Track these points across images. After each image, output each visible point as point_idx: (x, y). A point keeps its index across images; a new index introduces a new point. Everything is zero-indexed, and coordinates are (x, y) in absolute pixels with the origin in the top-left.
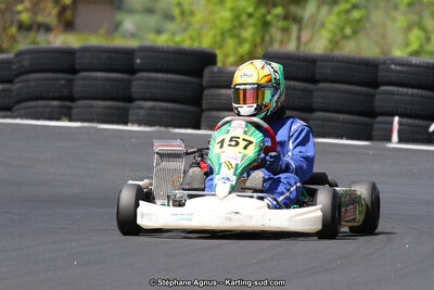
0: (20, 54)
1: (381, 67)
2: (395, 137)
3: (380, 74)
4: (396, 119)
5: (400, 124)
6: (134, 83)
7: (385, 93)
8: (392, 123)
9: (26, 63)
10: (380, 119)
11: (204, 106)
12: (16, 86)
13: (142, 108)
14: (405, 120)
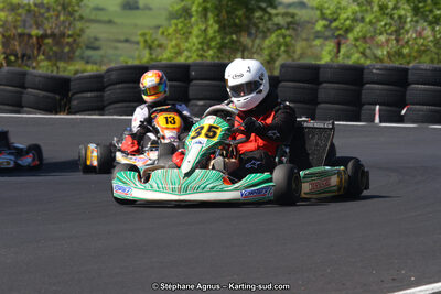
0: (108, 71)
1: (366, 71)
2: (377, 120)
3: (365, 76)
4: (378, 107)
5: (380, 110)
6: (190, 88)
7: (368, 89)
8: (374, 110)
9: (113, 77)
10: (366, 107)
12: (107, 94)
13: (197, 105)
14: (384, 107)
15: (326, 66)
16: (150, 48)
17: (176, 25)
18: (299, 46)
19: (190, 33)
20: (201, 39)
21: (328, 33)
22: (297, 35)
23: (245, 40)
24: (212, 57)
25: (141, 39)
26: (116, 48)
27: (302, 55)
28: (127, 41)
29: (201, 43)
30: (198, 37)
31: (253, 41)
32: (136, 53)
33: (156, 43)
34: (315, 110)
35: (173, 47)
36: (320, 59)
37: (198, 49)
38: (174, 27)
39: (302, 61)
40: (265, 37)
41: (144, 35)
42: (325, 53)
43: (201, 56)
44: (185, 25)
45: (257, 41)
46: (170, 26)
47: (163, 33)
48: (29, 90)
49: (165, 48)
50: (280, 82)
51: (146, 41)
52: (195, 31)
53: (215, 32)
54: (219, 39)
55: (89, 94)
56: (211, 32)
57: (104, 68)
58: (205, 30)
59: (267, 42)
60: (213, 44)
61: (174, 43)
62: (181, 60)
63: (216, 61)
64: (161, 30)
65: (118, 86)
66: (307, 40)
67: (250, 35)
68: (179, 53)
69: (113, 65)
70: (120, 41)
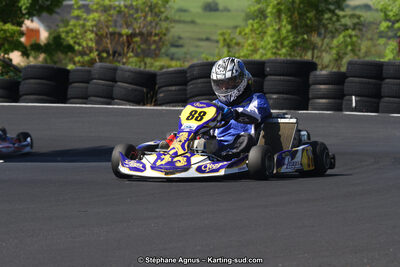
0: (191, 67)
6: (265, 83)
9: (195, 72)
11: (310, 96)
12: (190, 87)
13: (272, 98)
15: (389, 64)
16: (229, 46)
17: (252, 25)
18: (364, 45)
19: (265, 33)
20: (275, 38)
21: (390, 34)
22: (363, 35)
23: (315, 39)
24: (285, 55)
25: (221, 38)
26: (197, 46)
27: (367, 54)
28: (208, 39)
29: (275, 42)
30: (272, 36)
31: (323, 40)
32: (217, 51)
33: (234, 41)
34: (378, 103)
35: (250, 46)
36: (384, 57)
37: (273, 48)
38: (250, 27)
39: (367, 59)
40: (333, 37)
41: (223, 34)
42: (387, 51)
43: (275, 54)
44: (261, 26)
45: (326, 40)
46: (247, 25)
47: (240, 33)
48: (119, 83)
49: (243, 46)
50: (347, 77)
51: (225, 40)
52: (270, 31)
53: (288, 32)
54: (291, 38)
55: (173, 88)
56: (284, 31)
57: (187, 65)
58: (279, 29)
59: (335, 42)
60: (286, 43)
61: (250, 41)
62: (257, 57)
63: (289, 58)
64: (238, 30)
65: (200, 81)
66: (371, 39)
67: (319, 34)
68: (255, 51)
69: (195, 61)
70: (201, 40)
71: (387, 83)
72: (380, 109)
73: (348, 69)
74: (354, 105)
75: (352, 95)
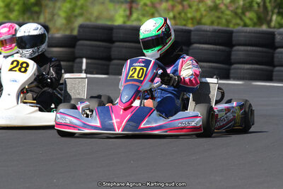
71: (118, 47)
72: (110, 71)
73: (79, 31)
74: (84, 67)
75: (82, 58)
